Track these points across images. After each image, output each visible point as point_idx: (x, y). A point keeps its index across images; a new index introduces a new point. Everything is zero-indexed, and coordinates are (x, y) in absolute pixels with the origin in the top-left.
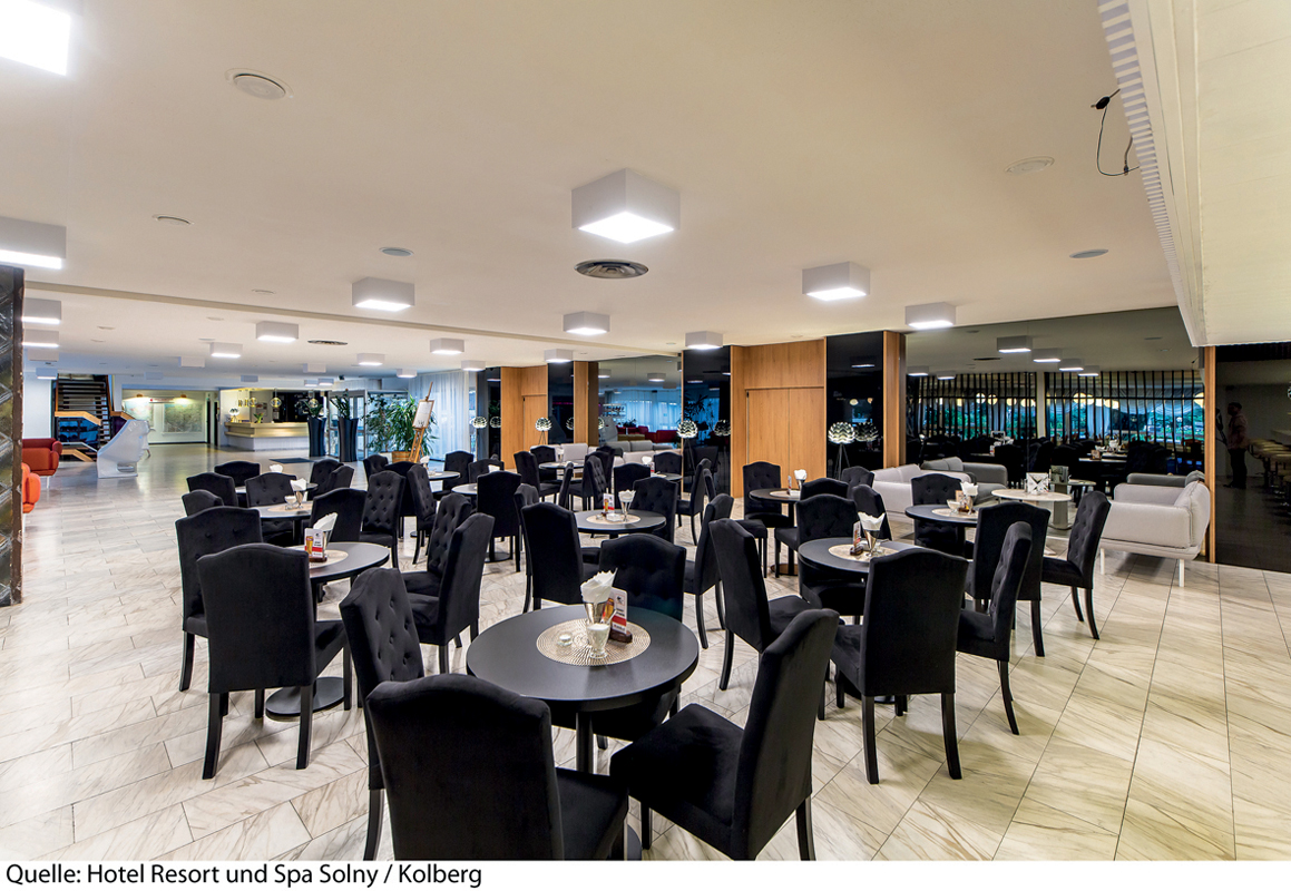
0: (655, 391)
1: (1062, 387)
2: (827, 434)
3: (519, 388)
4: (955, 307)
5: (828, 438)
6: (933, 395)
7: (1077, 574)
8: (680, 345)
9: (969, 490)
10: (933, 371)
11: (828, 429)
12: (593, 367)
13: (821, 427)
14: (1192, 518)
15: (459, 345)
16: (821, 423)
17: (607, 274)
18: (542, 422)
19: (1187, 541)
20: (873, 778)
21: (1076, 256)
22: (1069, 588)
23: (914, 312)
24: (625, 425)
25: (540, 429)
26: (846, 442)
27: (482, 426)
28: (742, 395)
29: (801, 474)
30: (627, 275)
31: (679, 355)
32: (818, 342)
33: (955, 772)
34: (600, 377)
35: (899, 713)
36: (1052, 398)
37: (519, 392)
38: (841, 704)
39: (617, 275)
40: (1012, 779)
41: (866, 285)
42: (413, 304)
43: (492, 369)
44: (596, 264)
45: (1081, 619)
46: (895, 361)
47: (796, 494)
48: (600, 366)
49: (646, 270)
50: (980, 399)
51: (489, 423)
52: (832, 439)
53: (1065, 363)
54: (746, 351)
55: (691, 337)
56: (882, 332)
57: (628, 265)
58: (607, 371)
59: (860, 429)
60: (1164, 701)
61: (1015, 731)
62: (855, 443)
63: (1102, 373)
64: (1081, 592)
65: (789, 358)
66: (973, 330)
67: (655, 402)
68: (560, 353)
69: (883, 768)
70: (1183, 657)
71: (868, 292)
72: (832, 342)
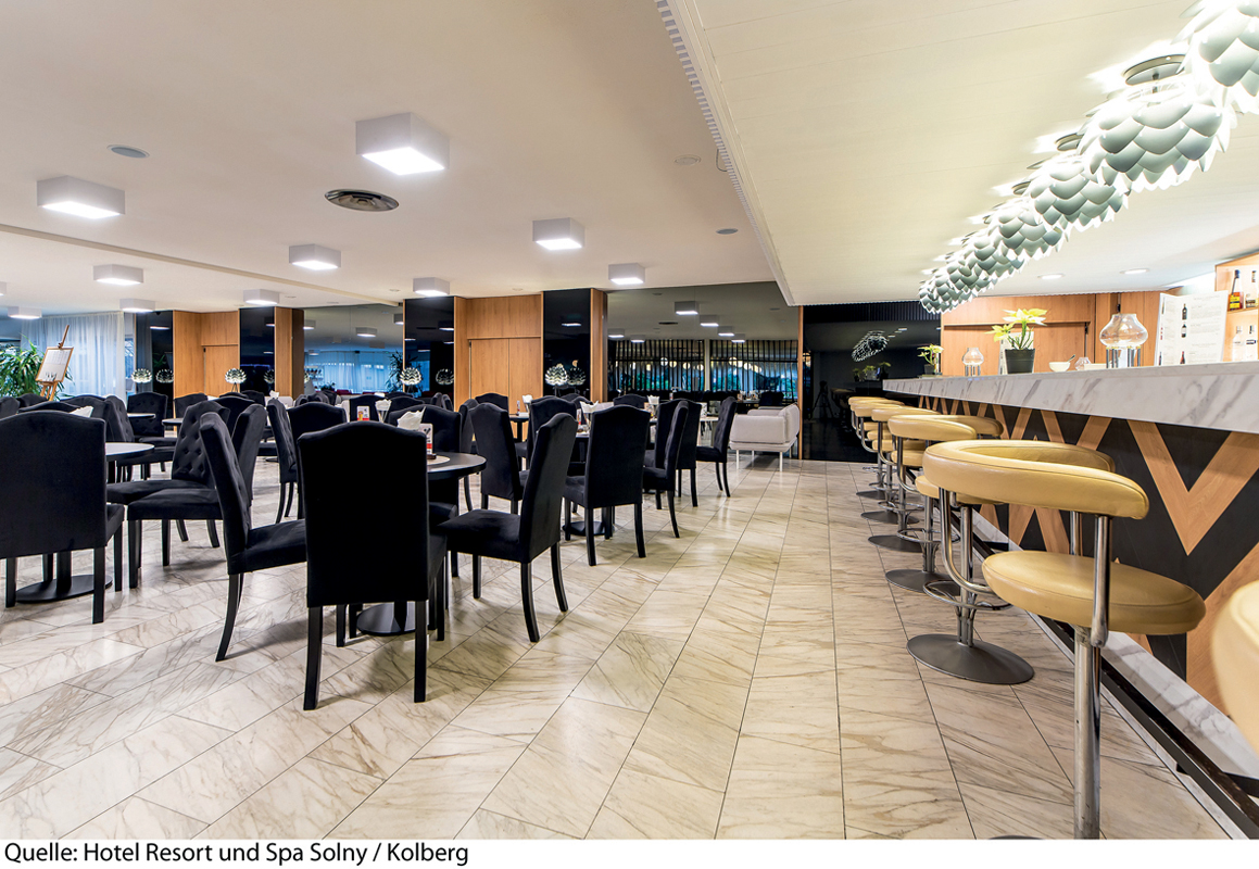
0: (358, 352)
1: (722, 353)
2: (544, 377)
3: (198, 337)
4: (644, 268)
5: (544, 381)
6: (628, 360)
7: (719, 455)
8: (407, 292)
9: (653, 401)
10: (628, 334)
11: (545, 372)
12: (297, 316)
13: (538, 373)
14: (787, 423)
15: (137, 273)
16: (538, 369)
17: (357, 205)
18: (234, 373)
19: (784, 439)
20: (592, 562)
21: (720, 232)
22: (714, 463)
23: (616, 270)
24: (324, 388)
25: (232, 381)
26: (560, 384)
27: (145, 381)
28: (465, 344)
29: (528, 399)
30: (377, 208)
31: (400, 304)
32: (535, 296)
33: (642, 554)
34: (305, 328)
35: (607, 538)
36: (715, 361)
37: (198, 341)
38: (568, 538)
39: (367, 207)
40: (675, 554)
41: (581, 237)
42: (122, 211)
43: (158, 313)
44: (346, 193)
45: (721, 489)
46: (600, 317)
47: (525, 414)
48: (307, 315)
49: (396, 204)
50: (664, 362)
51: (154, 378)
52: (548, 381)
53: (721, 329)
54: (470, 303)
55: (419, 283)
56: (589, 290)
57: (379, 197)
58: (312, 323)
59: (572, 375)
60: (759, 517)
61: (677, 536)
62: (566, 385)
63: (747, 341)
64: (721, 464)
65: (509, 310)
66: (658, 292)
67: (358, 364)
68: (264, 294)
69: (598, 560)
70: (773, 500)
71: (583, 244)
72: (549, 296)
